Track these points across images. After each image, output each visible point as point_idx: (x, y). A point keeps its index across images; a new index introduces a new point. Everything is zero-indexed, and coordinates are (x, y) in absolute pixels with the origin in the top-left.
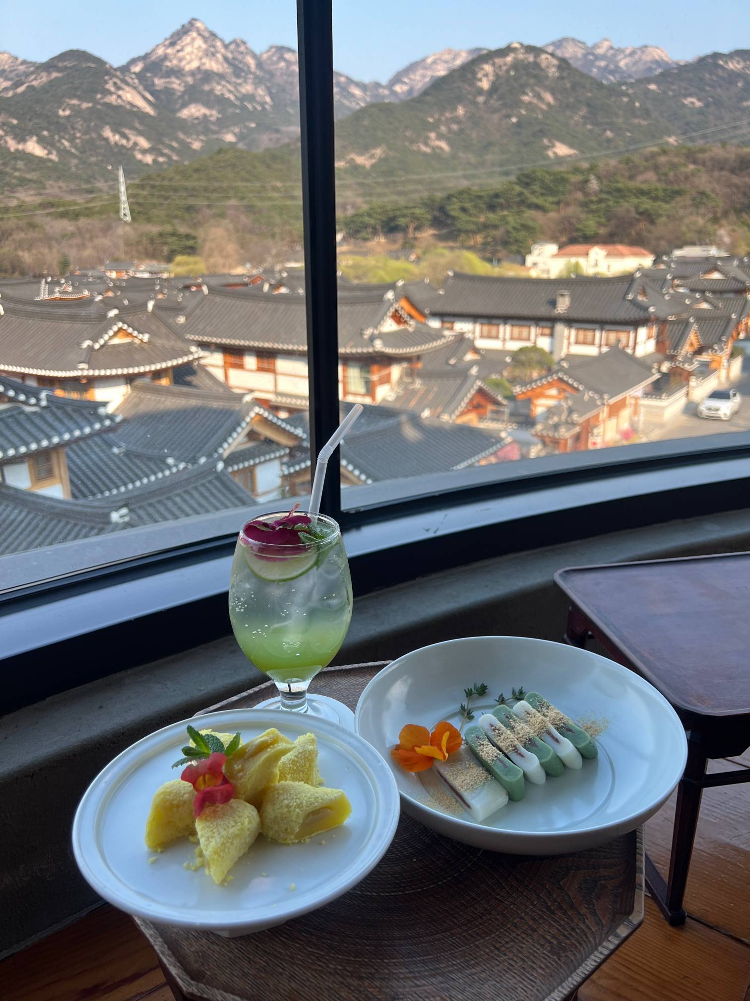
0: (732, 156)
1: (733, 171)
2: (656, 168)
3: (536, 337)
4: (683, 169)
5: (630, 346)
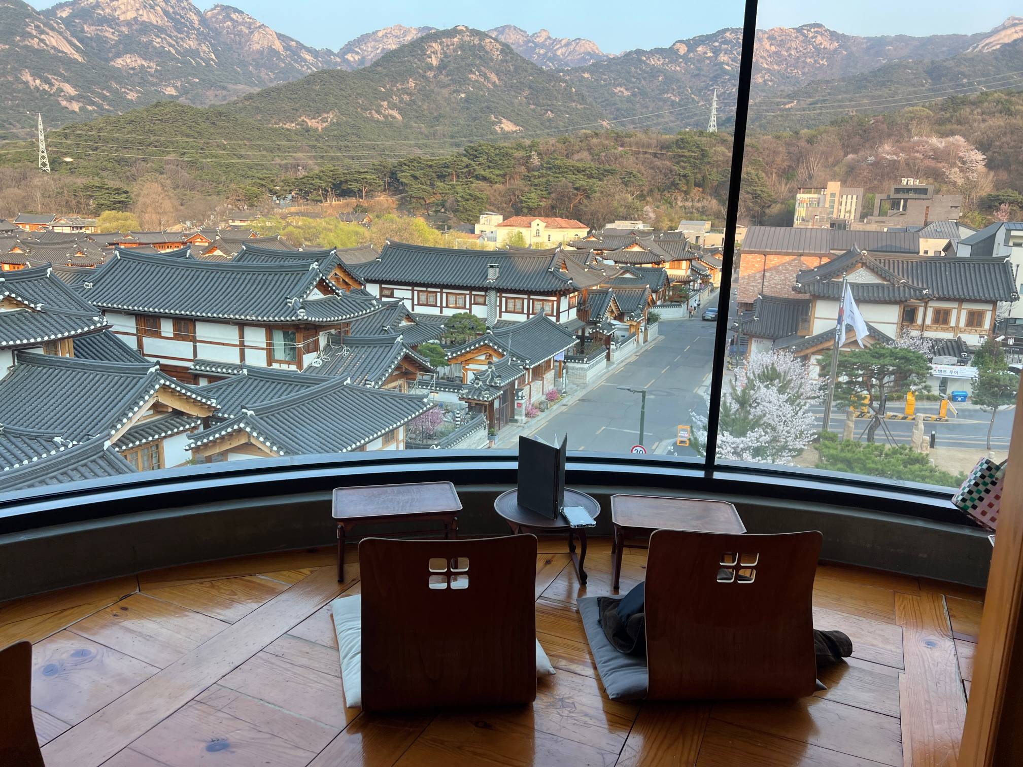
0: (654, 142)
1: (655, 154)
2: (589, 149)
3: (471, 304)
4: (613, 150)
5: (555, 314)
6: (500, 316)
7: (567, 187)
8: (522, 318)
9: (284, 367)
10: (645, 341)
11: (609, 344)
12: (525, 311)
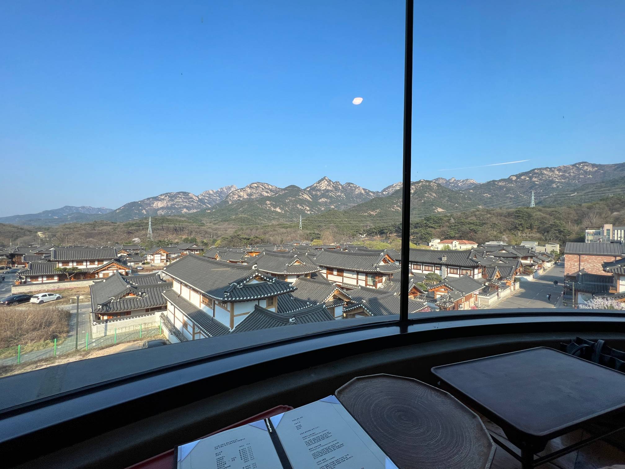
0: (505, 212)
1: (505, 216)
2: (475, 215)
3: (435, 270)
4: (486, 216)
5: (472, 275)
6: (447, 275)
7: (466, 229)
8: (457, 276)
9: (371, 287)
10: (514, 289)
11: (498, 289)
12: (458, 273)
